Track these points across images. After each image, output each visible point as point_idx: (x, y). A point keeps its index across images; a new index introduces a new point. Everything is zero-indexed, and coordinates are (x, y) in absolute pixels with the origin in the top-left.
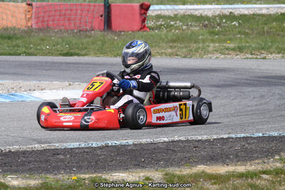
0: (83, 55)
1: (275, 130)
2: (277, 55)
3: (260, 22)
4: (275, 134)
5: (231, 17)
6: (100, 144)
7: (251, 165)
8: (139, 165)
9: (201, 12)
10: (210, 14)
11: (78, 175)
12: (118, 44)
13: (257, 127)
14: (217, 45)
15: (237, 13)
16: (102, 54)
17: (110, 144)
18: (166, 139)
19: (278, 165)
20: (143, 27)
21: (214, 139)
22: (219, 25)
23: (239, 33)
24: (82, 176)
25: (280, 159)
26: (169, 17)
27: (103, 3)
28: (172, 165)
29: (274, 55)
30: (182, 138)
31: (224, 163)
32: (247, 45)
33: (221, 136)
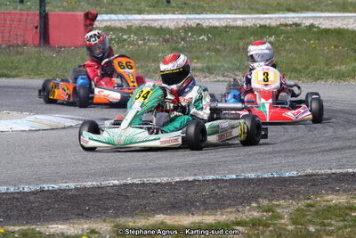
0: (13, 77)
1: (252, 171)
3: (234, 36)
4: (252, 175)
5: (199, 30)
6: (34, 188)
7: (222, 214)
8: (83, 215)
9: (161, 23)
10: (172, 26)
11: (6, 227)
12: (57, 62)
13: (230, 167)
15: (205, 24)
16: (38, 75)
17: (46, 188)
18: (116, 182)
19: (256, 214)
21: (177, 182)
22: (183, 39)
23: (209, 49)
24: (11, 228)
25: (259, 207)
26: (121, 30)
27: (38, 12)
28: (124, 215)
30: (137, 181)
31: (189, 212)
32: (219, 64)
33: (185, 179)
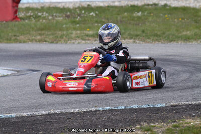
1: (135, 104)
2: (130, 40)
4: (135, 107)
5: (89, 8)
9: (63, 4)
10: (71, 6)
13: (119, 101)
14: (79, 32)
15: (93, 5)
18: (43, 113)
19: (139, 133)
20: (15, 18)
21: (85, 112)
22: (79, 15)
23: (97, 22)
25: (141, 128)
26: (37, 9)
29: (127, 40)
30: (58, 112)
33: (90, 110)
